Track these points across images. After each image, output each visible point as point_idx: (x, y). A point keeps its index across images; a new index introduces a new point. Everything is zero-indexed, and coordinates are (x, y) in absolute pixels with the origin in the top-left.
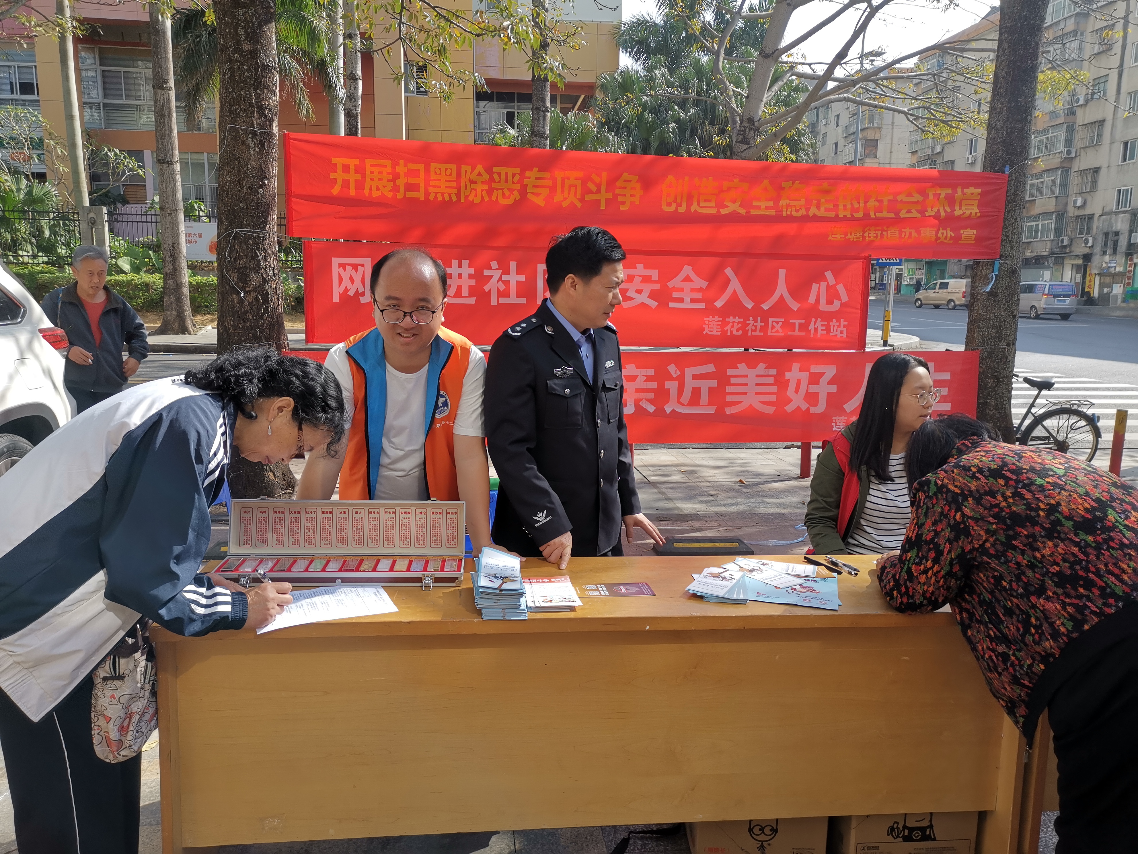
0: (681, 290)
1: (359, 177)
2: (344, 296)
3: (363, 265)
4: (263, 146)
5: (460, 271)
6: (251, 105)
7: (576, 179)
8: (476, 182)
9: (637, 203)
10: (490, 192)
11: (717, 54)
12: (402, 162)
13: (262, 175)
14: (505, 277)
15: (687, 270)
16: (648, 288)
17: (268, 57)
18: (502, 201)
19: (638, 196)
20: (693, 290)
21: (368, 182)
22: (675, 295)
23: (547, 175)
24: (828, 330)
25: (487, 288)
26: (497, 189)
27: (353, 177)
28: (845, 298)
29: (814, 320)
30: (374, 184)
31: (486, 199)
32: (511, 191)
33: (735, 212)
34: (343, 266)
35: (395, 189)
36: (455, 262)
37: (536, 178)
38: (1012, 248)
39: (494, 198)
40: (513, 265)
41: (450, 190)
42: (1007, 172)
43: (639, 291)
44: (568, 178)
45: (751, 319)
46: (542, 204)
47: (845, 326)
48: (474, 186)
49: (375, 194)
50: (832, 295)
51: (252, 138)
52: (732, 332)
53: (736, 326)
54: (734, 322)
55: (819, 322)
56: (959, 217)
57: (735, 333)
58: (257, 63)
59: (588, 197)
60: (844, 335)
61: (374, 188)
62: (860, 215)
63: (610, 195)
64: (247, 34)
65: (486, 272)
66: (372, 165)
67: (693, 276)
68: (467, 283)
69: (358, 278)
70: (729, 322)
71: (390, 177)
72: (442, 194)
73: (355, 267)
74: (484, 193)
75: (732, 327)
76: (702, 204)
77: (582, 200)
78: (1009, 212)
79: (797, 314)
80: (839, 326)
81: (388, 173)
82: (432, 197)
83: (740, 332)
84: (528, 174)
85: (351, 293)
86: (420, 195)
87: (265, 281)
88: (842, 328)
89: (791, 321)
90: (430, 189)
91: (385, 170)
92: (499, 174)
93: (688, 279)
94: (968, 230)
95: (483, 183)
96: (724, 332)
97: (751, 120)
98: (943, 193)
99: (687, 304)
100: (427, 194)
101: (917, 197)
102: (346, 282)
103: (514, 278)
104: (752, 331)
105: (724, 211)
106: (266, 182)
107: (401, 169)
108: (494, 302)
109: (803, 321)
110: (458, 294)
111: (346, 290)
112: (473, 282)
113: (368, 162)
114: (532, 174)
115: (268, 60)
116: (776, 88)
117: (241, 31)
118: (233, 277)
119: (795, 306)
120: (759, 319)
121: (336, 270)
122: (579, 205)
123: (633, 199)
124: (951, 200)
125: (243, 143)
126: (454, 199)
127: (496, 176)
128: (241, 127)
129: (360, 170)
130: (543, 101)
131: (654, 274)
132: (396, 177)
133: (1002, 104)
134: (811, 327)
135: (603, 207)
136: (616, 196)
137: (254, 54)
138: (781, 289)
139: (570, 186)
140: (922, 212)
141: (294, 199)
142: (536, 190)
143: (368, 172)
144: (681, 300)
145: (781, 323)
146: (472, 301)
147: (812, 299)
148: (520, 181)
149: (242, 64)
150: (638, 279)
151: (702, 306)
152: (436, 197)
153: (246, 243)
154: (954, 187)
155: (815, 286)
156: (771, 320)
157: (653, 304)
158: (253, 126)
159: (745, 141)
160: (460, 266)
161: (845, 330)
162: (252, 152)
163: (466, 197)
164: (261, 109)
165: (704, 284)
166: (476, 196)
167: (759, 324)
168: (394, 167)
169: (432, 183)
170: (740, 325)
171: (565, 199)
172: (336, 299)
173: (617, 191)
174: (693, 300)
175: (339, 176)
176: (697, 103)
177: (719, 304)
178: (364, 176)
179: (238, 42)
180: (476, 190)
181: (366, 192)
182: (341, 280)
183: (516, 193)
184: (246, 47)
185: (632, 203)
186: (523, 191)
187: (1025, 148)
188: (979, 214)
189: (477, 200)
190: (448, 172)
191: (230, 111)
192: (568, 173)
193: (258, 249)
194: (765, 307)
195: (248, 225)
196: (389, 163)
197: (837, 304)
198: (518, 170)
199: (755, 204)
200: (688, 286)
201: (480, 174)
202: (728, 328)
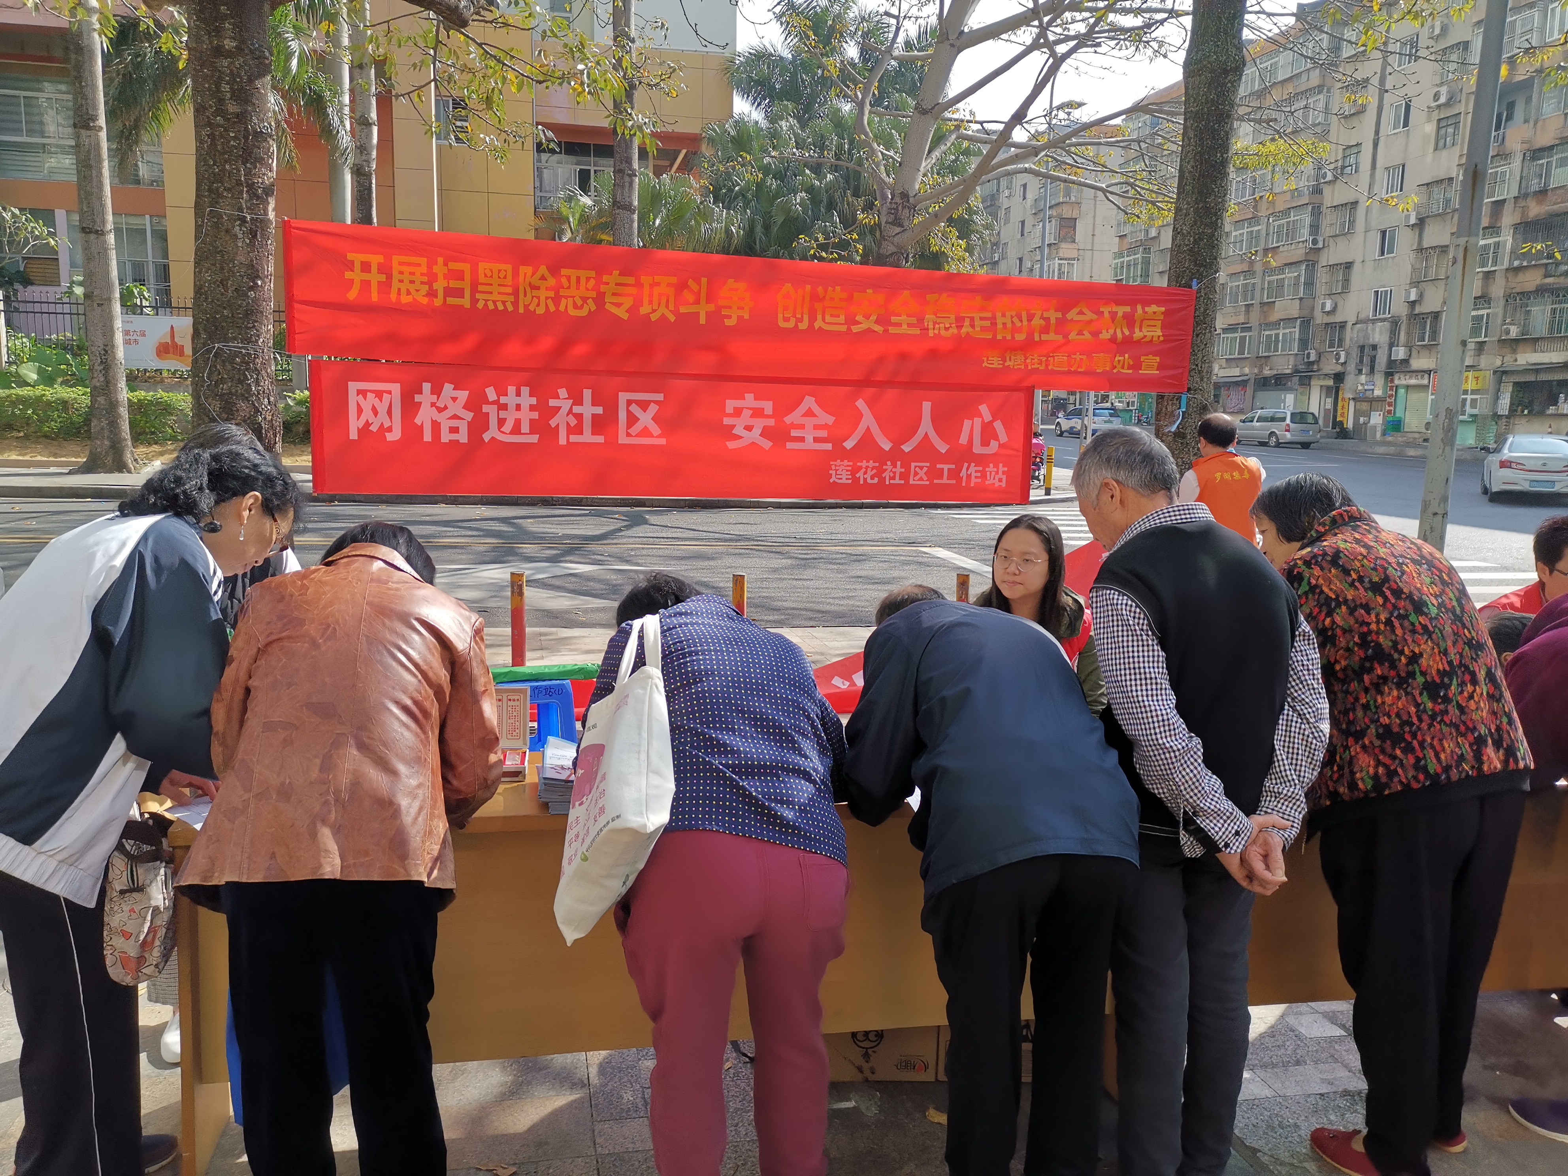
0: (802, 427)
1: (383, 278)
2: (364, 431)
3: (390, 392)
4: (254, 236)
5: (518, 400)
6: (239, 183)
7: (669, 285)
8: (538, 288)
9: (747, 317)
10: (557, 300)
11: (861, 105)
12: (440, 260)
13: (254, 273)
14: (577, 409)
15: (809, 402)
16: (759, 425)
17: (262, 121)
18: (572, 312)
19: (747, 309)
20: (816, 427)
21: (395, 285)
22: (794, 433)
23: (631, 280)
24: (984, 476)
25: (553, 423)
26: (566, 297)
27: (375, 277)
28: (1003, 437)
29: (966, 465)
30: (404, 287)
31: (552, 308)
32: (585, 299)
33: (869, 331)
34: (362, 393)
35: (432, 294)
36: (511, 390)
37: (617, 284)
38: (1202, 380)
39: (562, 308)
40: (587, 394)
41: (505, 298)
42: (1195, 287)
43: (749, 428)
44: (658, 284)
45: (889, 463)
46: (625, 316)
47: (1004, 473)
48: (535, 293)
49: (405, 299)
50: (988, 434)
51: (240, 225)
52: (865, 479)
53: (870, 473)
54: (867, 467)
55: (973, 468)
56: (1139, 342)
57: (869, 481)
58: (246, 129)
59: (683, 310)
60: (1004, 484)
61: (403, 292)
62: (1021, 337)
63: (711, 307)
64: (232, 90)
65: (552, 403)
66: (401, 264)
67: (816, 409)
68: (526, 417)
69: (382, 408)
70: (861, 468)
71: (425, 279)
72: (494, 302)
73: (379, 394)
74: (550, 302)
75: (865, 473)
76: (828, 319)
77: (675, 312)
78: (1197, 335)
79: (945, 458)
80: (997, 473)
81: (422, 274)
82: (480, 305)
83: (876, 480)
84: (605, 278)
85: (374, 428)
86: (466, 302)
87: (257, 411)
88: (1000, 475)
89: (939, 466)
90: (478, 296)
91: (418, 271)
92: (569, 278)
93: (809, 413)
94: (1151, 357)
95: (547, 289)
96: (856, 480)
97: (905, 196)
98: (1121, 310)
99: (809, 444)
100: (474, 301)
101: (1090, 315)
102: (367, 415)
103: (588, 410)
104: (891, 478)
105: (855, 329)
106: (259, 283)
107: (439, 269)
108: (562, 441)
109: (953, 466)
110: (516, 430)
111: (368, 424)
112: (535, 415)
113: (396, 259)
114: (613, 278)
115: (261, 125)
116: (937, 154)
117: (226, 88)
118: (214, 406)
119: (943, 448)
120: (899, 463)
121: (353, 399)
122: (672, 318)
123: (741, 313)
124: (1130, 321)
125: (227, 231)
126: (510, 308)
127: (564, 280)
128: (226, 210)
129: (386, 269)
130: (629, 161)
131: (768, 407)
132: (432, 278)
133: (1188, 204)
134: (963, 473)
135: (703, 321)
136: (719, 309)
137: (242, 118)
138: (926, 426)
139: (660, 295)
140: (1096, 334)
141: (296, 306)
142: (616, 300)
143: (395, 274)
144: (802, 439)
145: (925, 469)
146: (534, 439)
147: (963, 439)
148: (596, 288)
149: (226, 130)
150: (746, 413)
151: (829, 446)
152: (486, 305)
153: (232, 362)
154: (1133, 304)
155: (967, 424)
156: (913, 465)
157: (767, 444)
158: (240, 209)
159: (897, 222)
160: (518, 394)
161: (1004, 478)
162: (240, 244)
163: (526, 307)
164: (251, 186)
165: (830, 420)
166: (538, 305)
167: (899, 469)
168: (430, 267)
169: (480, 288)
170: (875, 471)
171: (654, 311)
172: (353, 435)
173: (721, 302)
174: (816, 440)
175: (356, 275)
176: (835, 169)
177: (849, 444)
178: (390, 277)
179: (221, 101)
180: (538, 298)
181: (393, 296)
182: (360, 411)
183: (590, 301)
184: (232, 108)
185: (740, 318)
186: (600, 299)
187: (1216, 259)
188: (1162, 339)
189: (541, 311)
190: (502, 275)
191: (210, 190)
192: (657, 278)
193: (247, 370)
194: (907, 448)
195: (235, 339)
196: (423, 261)
197: (994, 444)
198: (592, 274)
199: (894, 319)
200: (809, 422)
201: (543, 278)
202: (860, 474)
